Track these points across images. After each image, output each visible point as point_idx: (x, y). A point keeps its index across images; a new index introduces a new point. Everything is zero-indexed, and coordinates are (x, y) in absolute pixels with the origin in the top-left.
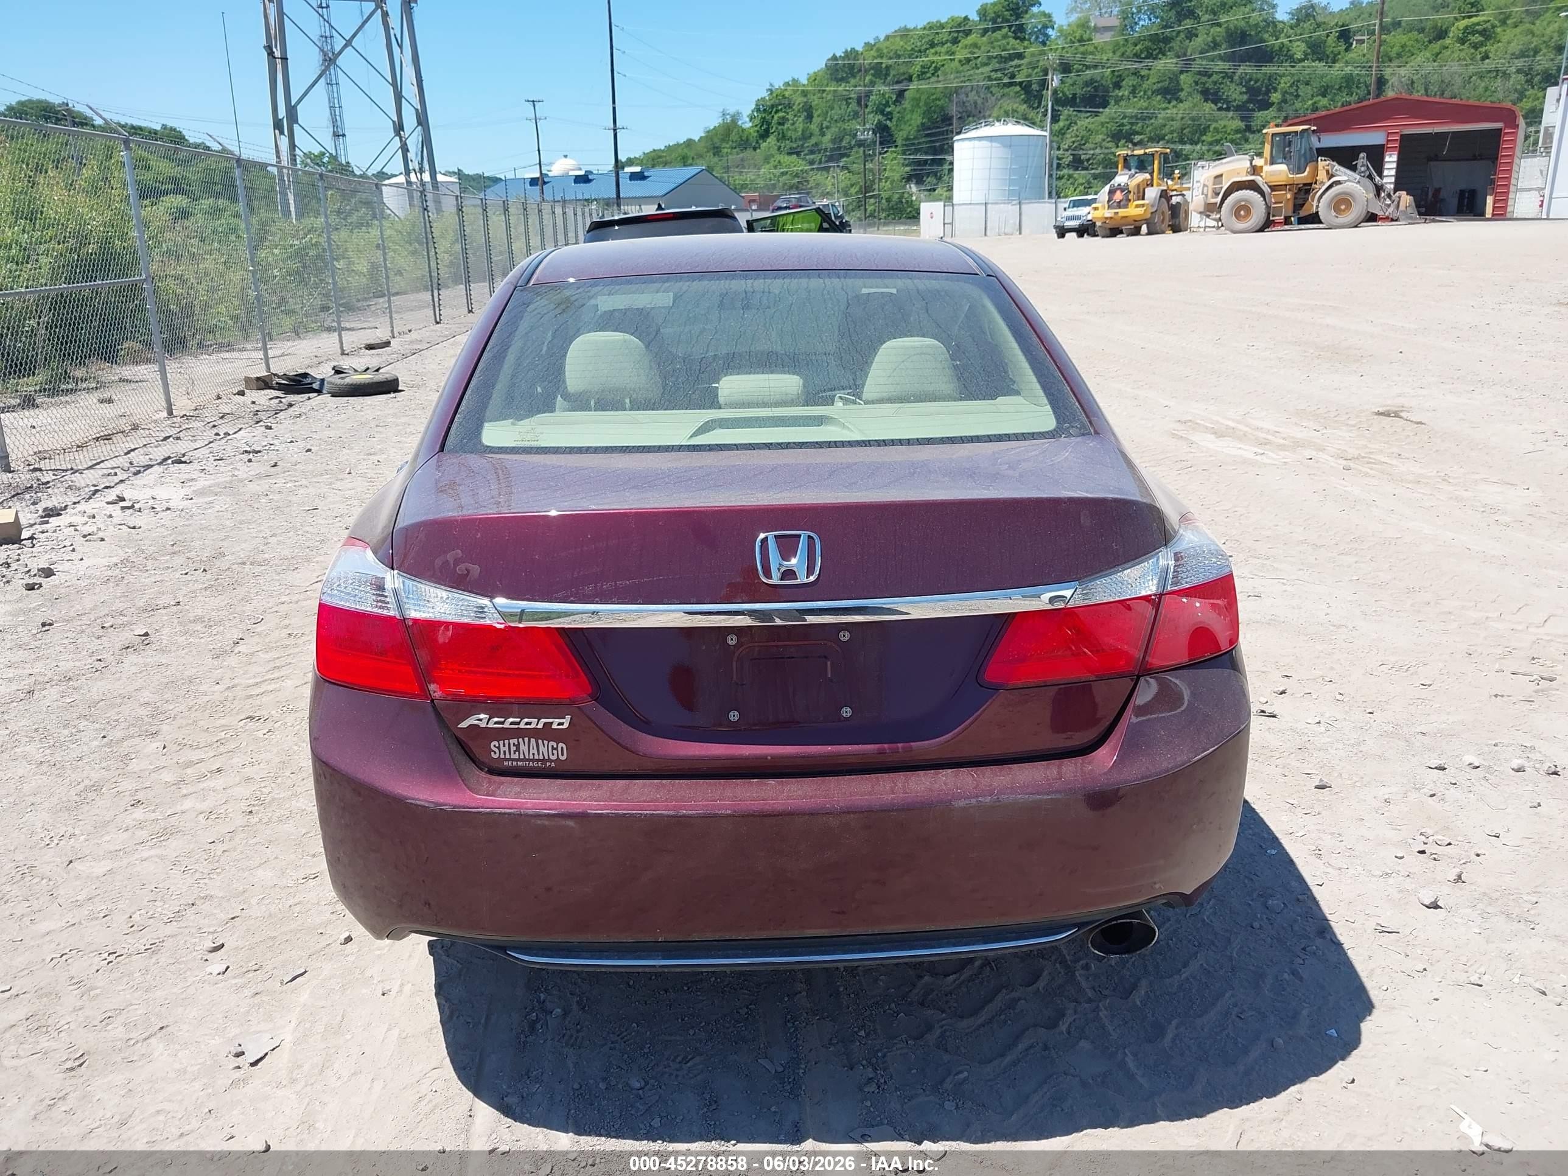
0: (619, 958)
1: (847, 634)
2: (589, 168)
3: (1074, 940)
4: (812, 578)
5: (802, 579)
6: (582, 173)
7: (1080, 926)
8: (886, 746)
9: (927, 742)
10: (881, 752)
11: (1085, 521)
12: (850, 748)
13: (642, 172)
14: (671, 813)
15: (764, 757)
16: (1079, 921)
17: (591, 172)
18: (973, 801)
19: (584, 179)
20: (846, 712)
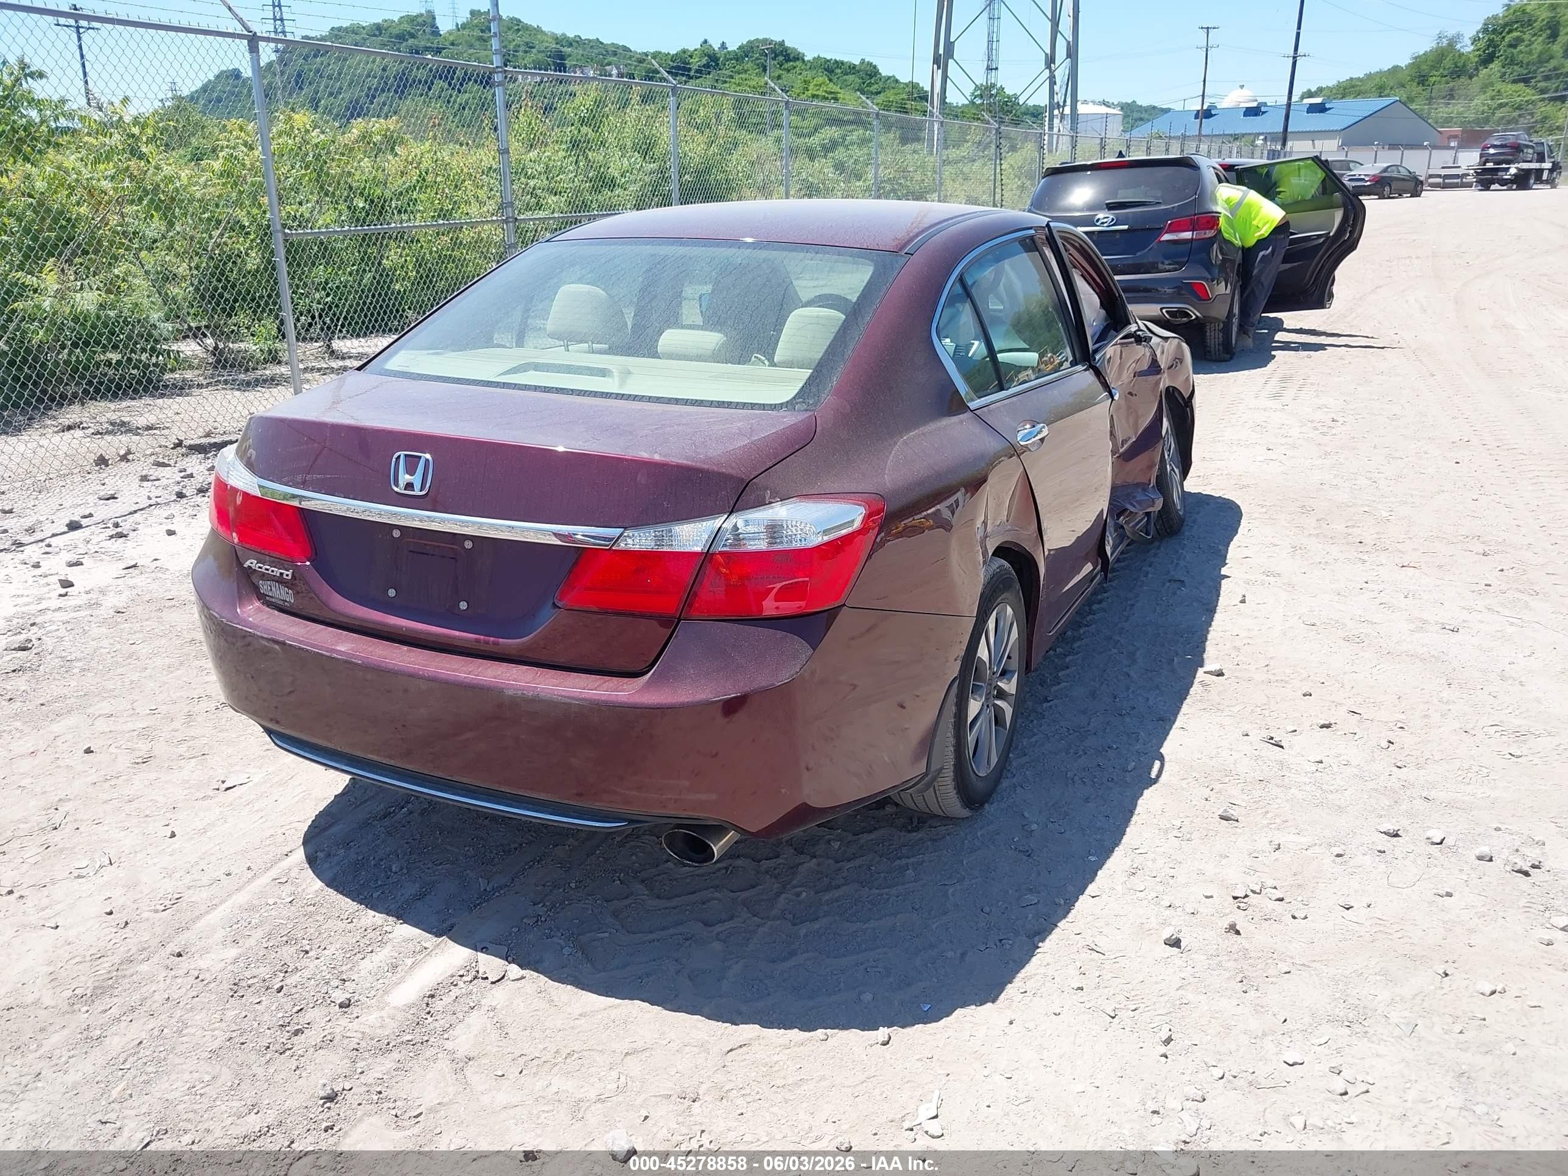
0: (323, 757)
1: (471, 543)
2: (1260, 100)
3: (622, 832)
4: (423, 493)
5: (417, 492)
6: (1255, 104)
7: (631, 822)
8: (482, 637)
9: (510, 641)
10: (477, 641)
11: (642, 479)
12: (457, 633)
13: (1323, 104)
14: (328, 654)
15: (401, 628)
16: (629, 817)
17: (1265, 104)
18: (520, 692)
19: (1254, 112)
20: (463, 605)
